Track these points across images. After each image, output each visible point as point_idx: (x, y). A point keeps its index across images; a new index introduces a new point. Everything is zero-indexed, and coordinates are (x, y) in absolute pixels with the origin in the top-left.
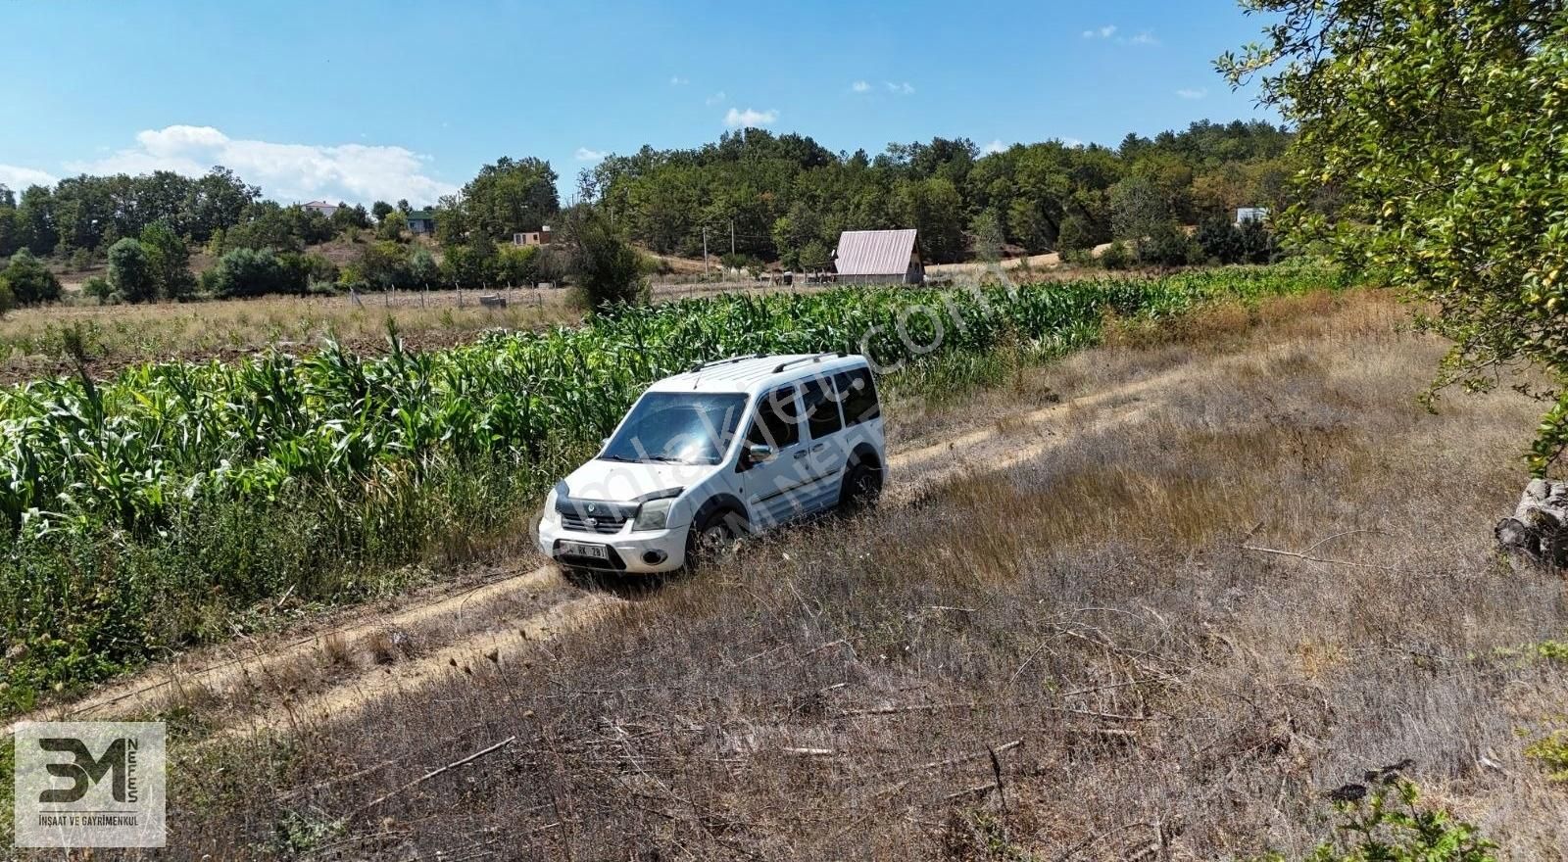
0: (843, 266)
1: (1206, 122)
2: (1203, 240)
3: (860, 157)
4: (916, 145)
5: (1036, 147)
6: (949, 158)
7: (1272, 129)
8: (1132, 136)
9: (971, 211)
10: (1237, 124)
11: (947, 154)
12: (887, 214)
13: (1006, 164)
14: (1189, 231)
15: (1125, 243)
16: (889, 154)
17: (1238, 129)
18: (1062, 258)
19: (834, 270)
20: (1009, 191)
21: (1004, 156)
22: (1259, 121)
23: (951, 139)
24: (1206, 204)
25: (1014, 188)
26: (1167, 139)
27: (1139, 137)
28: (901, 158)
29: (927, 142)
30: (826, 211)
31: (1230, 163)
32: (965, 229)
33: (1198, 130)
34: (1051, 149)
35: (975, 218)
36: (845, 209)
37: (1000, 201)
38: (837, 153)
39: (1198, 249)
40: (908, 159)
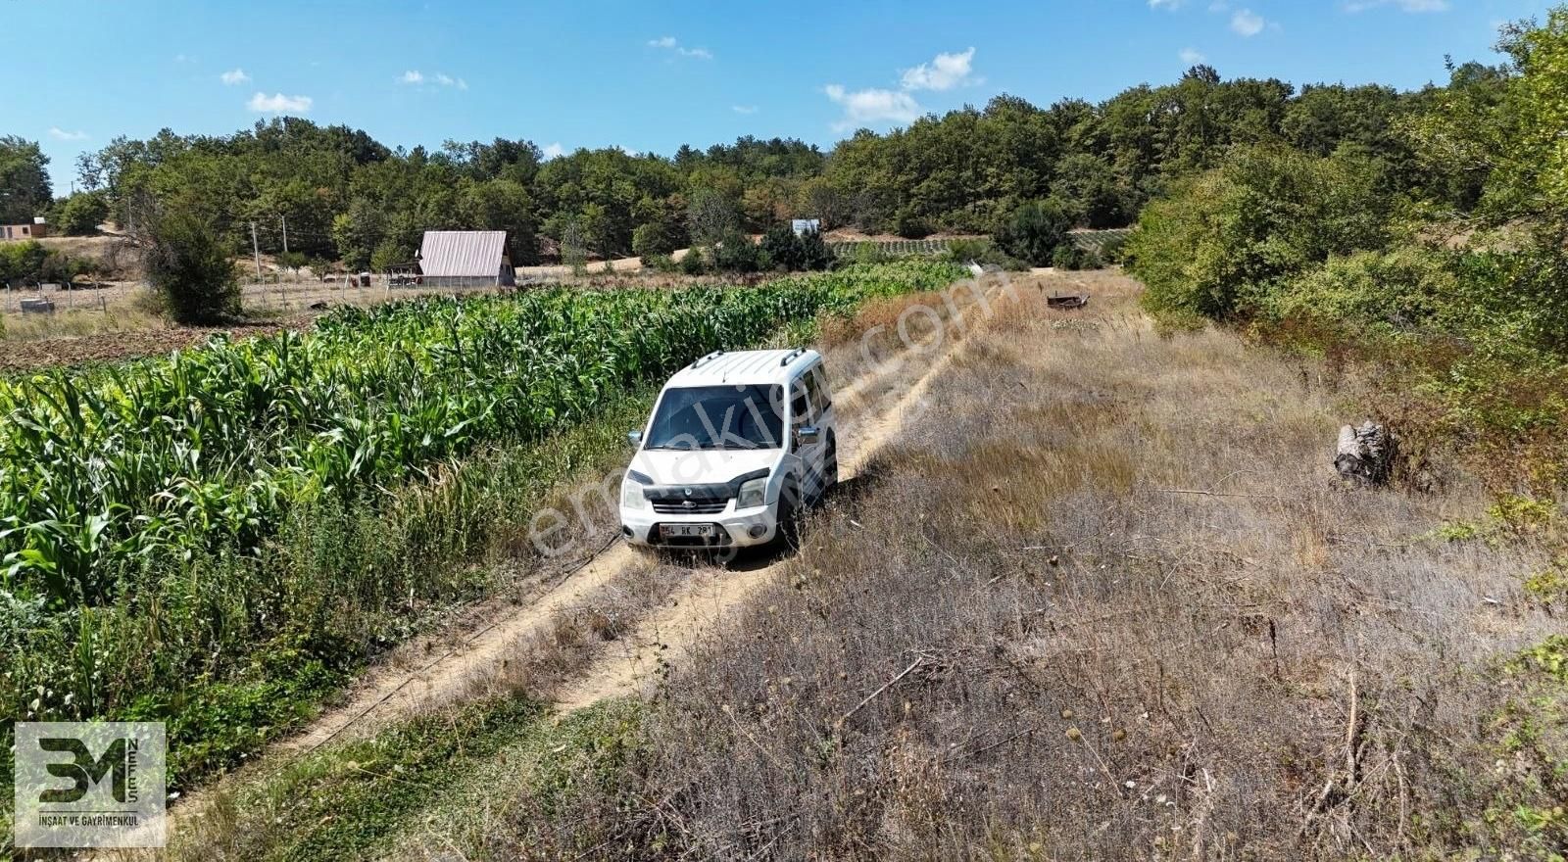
0: (428, 268)
1: (750, 138)
2: (770, 248)
3: (419, 151)
4: (476, 144)
5: (599, 152)
6: (513, 160)
7: (806, 148)
8: (685, 148)
9: (541, 214)
10: (777, 141)
11: (510, 154)
12: (457, 214)
13: (573, 168)
14: (758, 239)
15: (701, 249)
16: (447, 152)
17: (777, 146)
18: (644, 262)
19: (419, 271)
20: (578, 195)
21: (570, 161)
22: (794, 139)
23: (514, 139)
24: (757, 214)
25: (582, 193)
26: (718, 153)
27: (692, 149)
28: (460, 156)
29: (489, 141)
30: (390, 209)
31: (772, 178)
32: (537, 231)
33: (745, 144)
34: (613, 155)
35: (546, 221)
36: (411, 208)
37: (570, 205)
38: (393, 149)
39: (766, 256)
40: (468, 158)
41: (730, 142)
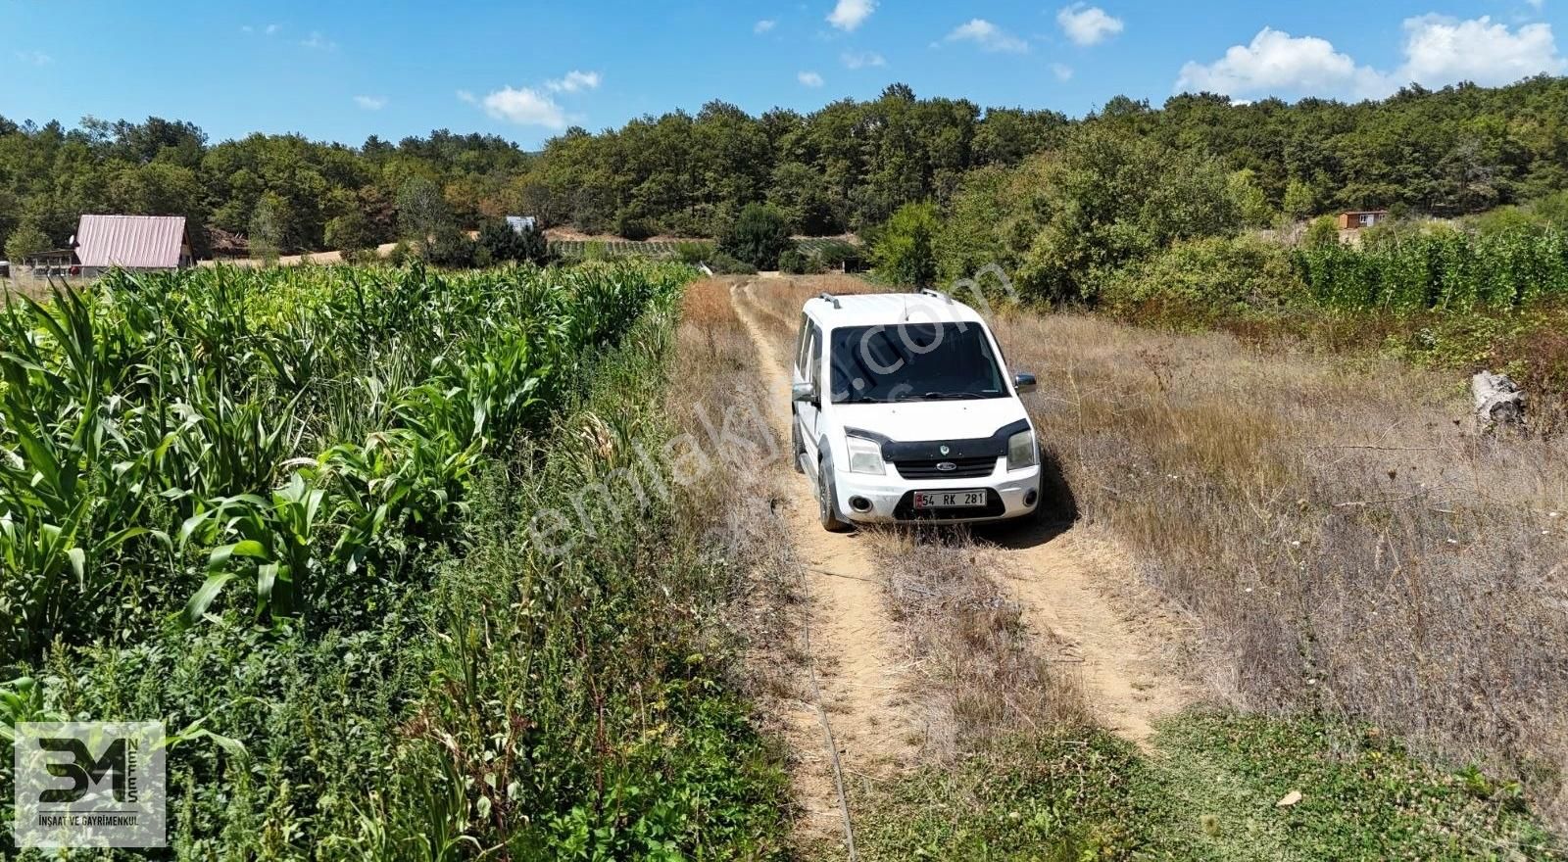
0: (86, 255)
1: (446, 132)
2: (489, 244)
3: (53, 127)
4: (122, 123)
5: (276, 138)
6: (172, 142)
7: (506, 145)
8: (374, 139)
9: (210, 203)
10: (476, 137)
11: (167, 137)
12: (109, 199)
13: (249, 154)
14: (474, 235)
15: (412, 244)
16: (87, 131)
17: (475, 142)
18: (344, 256)
19: (76, 260)
20: (254, 183)
21: (243, 145)
22: (494, 136)
23: (170, 119)
24: (459, 211)
25: (260, 182)
26: (412, 146)
27: (381, 140)
28: (103, 135)
29: (139, 120)
30: (21, 190)
31: (474, 174)
32: (206, 221)
33: (439, 138)
34: (294, 142)
35: (216, 211)
36: (50, 190)
37: (246, 194)
38: (20, 122)
39: (486, 252)
40: (114, 139)
41: (425, 136)
